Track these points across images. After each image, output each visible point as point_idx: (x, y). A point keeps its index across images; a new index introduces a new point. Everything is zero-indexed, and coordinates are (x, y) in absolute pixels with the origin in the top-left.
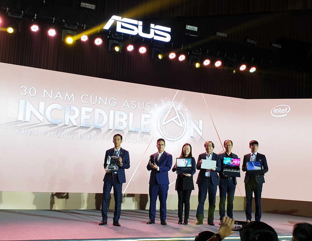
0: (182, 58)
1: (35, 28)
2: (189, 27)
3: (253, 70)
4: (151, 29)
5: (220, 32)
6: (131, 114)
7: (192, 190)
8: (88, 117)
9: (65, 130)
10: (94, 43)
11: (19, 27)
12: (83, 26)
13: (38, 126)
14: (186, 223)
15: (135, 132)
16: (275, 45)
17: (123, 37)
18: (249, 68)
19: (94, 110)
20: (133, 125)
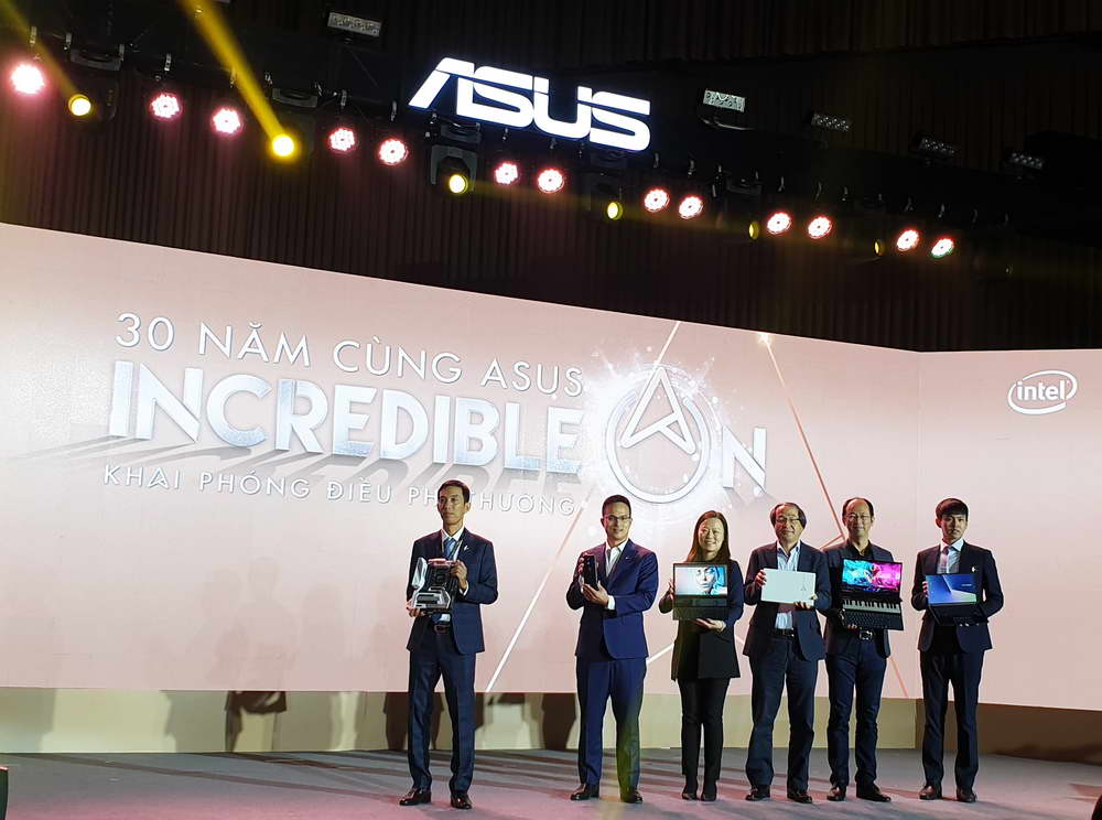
0: (691, 207)
1: (166, 106)
2: (714, 98)
3: (943, 247)
4: (579, 105)
5: (823, 113)
6: (512, 411)
7: (732, 680)
8: (358, 421)
9: (278, 467)
10: (378, 157)
11: (112, 103)
12: (339, 99)
13: (183, 456)
14: (710, 794)
15: (528, 473)
16: (1020, 161)
17: (480, 135)
18: (927, 240)
19: (378, 397)
20: (518, 447)
